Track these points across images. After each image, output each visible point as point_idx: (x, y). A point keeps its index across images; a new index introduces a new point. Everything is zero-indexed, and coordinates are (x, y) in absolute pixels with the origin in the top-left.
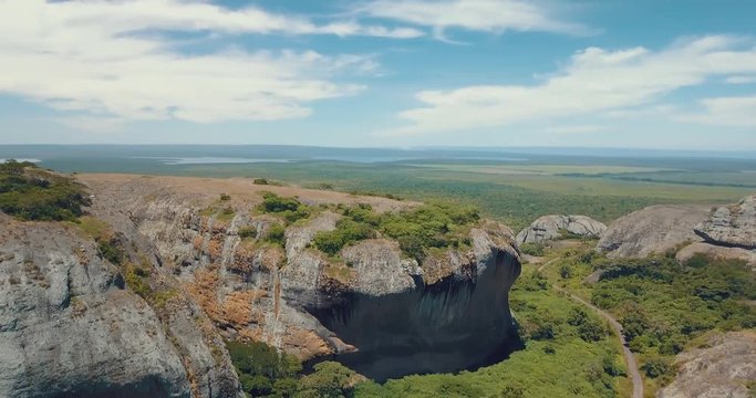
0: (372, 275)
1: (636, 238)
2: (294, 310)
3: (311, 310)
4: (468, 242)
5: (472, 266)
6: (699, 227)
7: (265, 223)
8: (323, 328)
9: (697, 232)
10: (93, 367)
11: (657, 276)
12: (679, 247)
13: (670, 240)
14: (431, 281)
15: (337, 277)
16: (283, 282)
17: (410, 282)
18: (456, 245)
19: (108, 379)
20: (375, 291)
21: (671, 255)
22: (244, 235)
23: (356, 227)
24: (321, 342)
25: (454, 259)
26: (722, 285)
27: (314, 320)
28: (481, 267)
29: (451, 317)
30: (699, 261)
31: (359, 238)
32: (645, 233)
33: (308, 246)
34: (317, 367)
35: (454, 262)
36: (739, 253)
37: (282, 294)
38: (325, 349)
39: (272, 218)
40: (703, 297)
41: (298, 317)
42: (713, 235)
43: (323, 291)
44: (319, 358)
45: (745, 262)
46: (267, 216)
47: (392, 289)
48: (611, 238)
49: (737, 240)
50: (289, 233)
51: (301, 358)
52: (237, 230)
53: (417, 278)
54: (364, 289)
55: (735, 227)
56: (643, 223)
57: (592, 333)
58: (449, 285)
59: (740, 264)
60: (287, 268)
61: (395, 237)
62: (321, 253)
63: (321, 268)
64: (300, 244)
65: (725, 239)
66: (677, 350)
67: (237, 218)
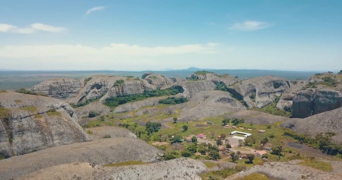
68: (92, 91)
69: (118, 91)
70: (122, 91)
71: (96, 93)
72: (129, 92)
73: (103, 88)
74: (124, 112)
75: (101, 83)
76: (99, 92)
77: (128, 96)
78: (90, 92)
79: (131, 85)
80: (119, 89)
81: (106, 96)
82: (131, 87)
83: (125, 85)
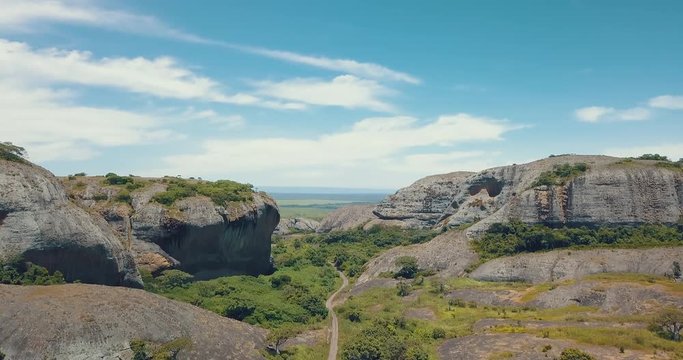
0: (198, 215)
1: (340, 224)
2: (143, 243)
3: (155, 240)
4: (251, 199)
5: (255, 213)
6: (375, 209)
7: (113, 191)
8: (162, 252)
9: (374, 212)
10: (72, 236)
11: (353, 240)
12: (365, 224)
13: (360, 221)
14: (232, 219)
15: (175, 217)
16: (134, 225)
17: (220, 219)
18: (244, 200)
19: (79, 243)
20: (200, 224)
21: (361, 228)
22: (97, 199)
23: (181, 190)
24: (164, 259)
25: (245, 208)
26: (388, 238)
27: (157, 247)
28: (260, 213)
29: (242, 244)
30: (376, 230)
31: (185, 196)
32: (346, 220)
33: (151, 201)
34: (164, 272)
35: (244, 209)
36: (396, 223)
37: (133, 232)
38: (167, 263)
39: (117, 188)
40: (379, 246)
41: (146, 246)
42: (383, 214)
43: (165, 227)
44: (163, 268)
45: (399, 227)
46: (112, 187)
47: (211, 222)
48: (324, 226)
49: (395, 215)
50: (134, 194)
51: (150, 270)
52: (91, 195)
53: (224, 216)
54: (193, 222)
55: (394, 207)
56: (344, 214)
57: (319, 263)
58: (241, 223)
59: (397, 228)
60: (137, 216)
61: (208, 196)
62: (161, 205)
63: (163, 212)
64: (145, 201)
65: (389, 215)
66: (364, 262)
67: (89, 188)
68: (471, 199)
69: (544, 202)
70: (567, 205)
71: (483, 208)
72: (597, 212)
73: (505, 190)
74: (511, 281)
75: (502, 173)
76: (492, 203)
77: (590, 225)
78: (465, 203)
79: (616, 184)
80: (550, 197)
81: (499, 217)
82: (613, 191)
83: (582, 182)
